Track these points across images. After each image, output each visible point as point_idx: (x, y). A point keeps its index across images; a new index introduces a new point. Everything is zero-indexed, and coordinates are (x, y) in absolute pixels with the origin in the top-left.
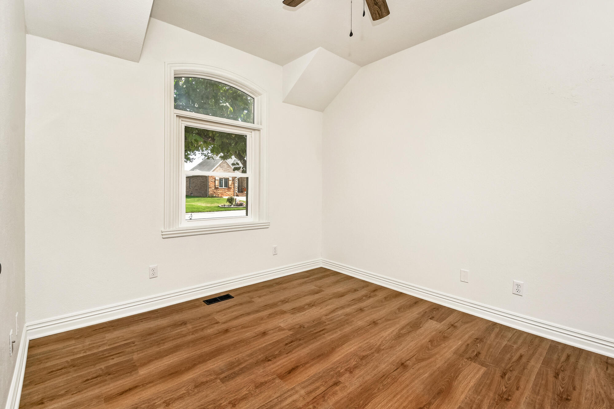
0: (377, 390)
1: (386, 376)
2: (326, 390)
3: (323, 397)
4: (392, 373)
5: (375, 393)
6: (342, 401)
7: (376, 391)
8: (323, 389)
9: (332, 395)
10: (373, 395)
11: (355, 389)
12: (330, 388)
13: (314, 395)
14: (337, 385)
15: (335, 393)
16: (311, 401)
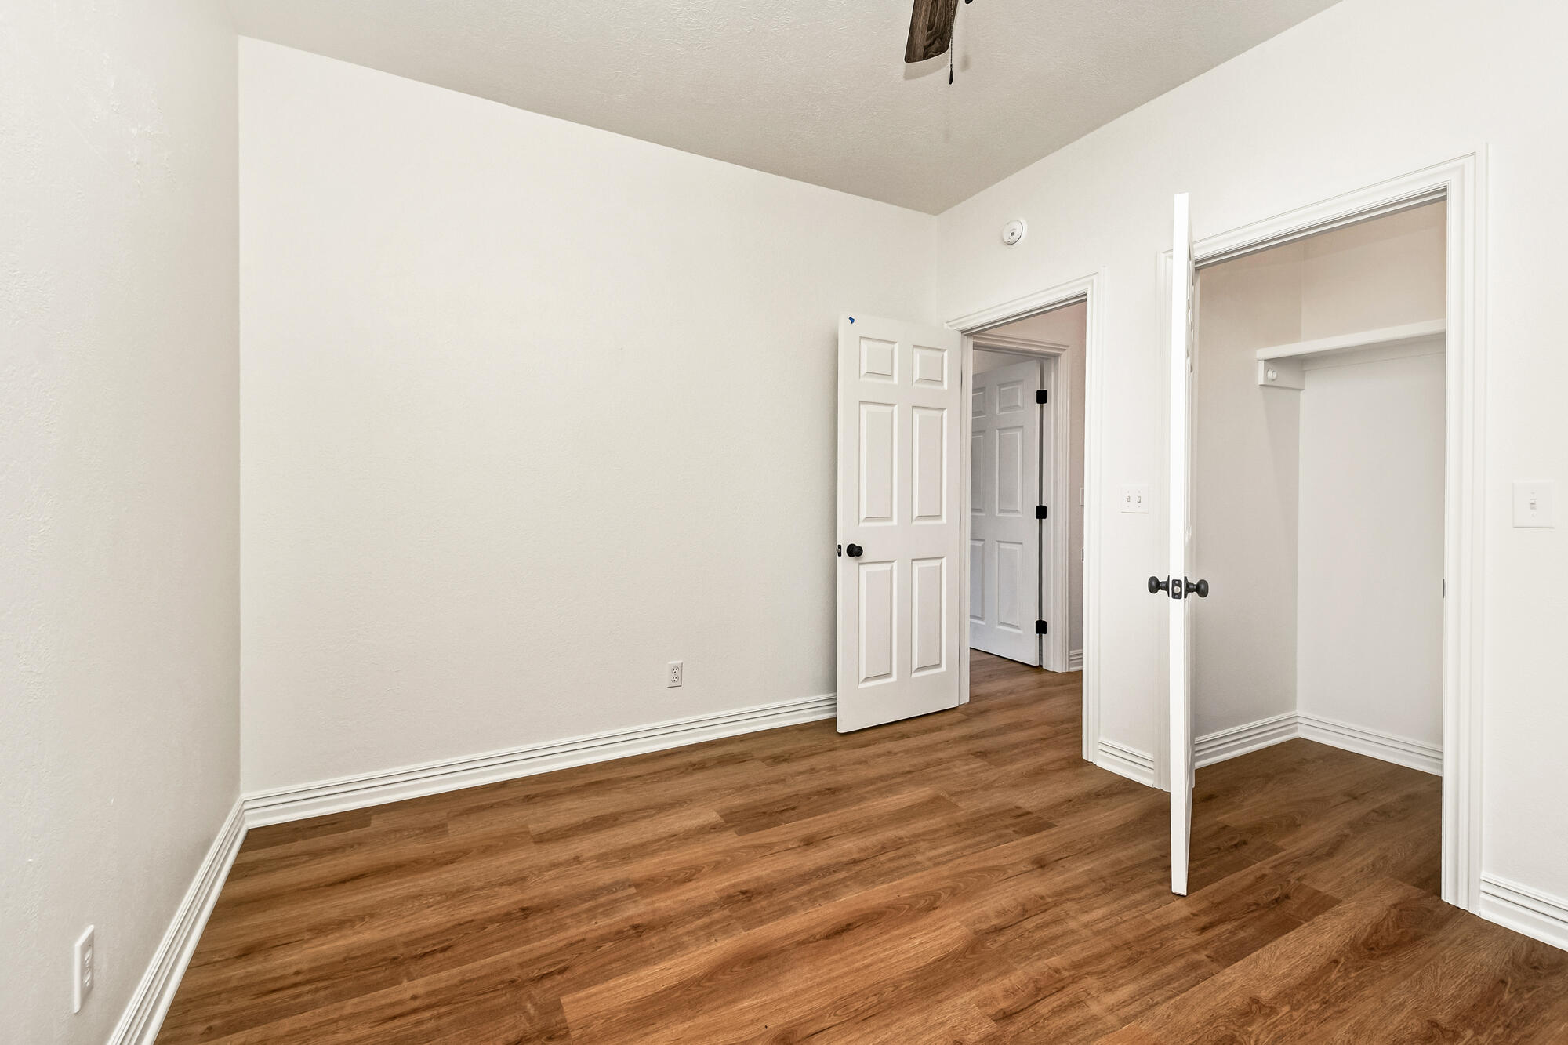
0: (902, 985)
1: (860, 1018)
2: (1033, 1004)
3: (1038, 990)
4: (835, 1025)
5: (910, 979)
6: (992, 973)
7: (907, 984)
8: (1044, 1008)
9: (1016, 991)
10: (918, 976)
11: (955, 995)
12: (1021, 1008)
13: (1063, 998)
14: (1004, 1013)
15: (1010, 993)
16: (1068, 985)
